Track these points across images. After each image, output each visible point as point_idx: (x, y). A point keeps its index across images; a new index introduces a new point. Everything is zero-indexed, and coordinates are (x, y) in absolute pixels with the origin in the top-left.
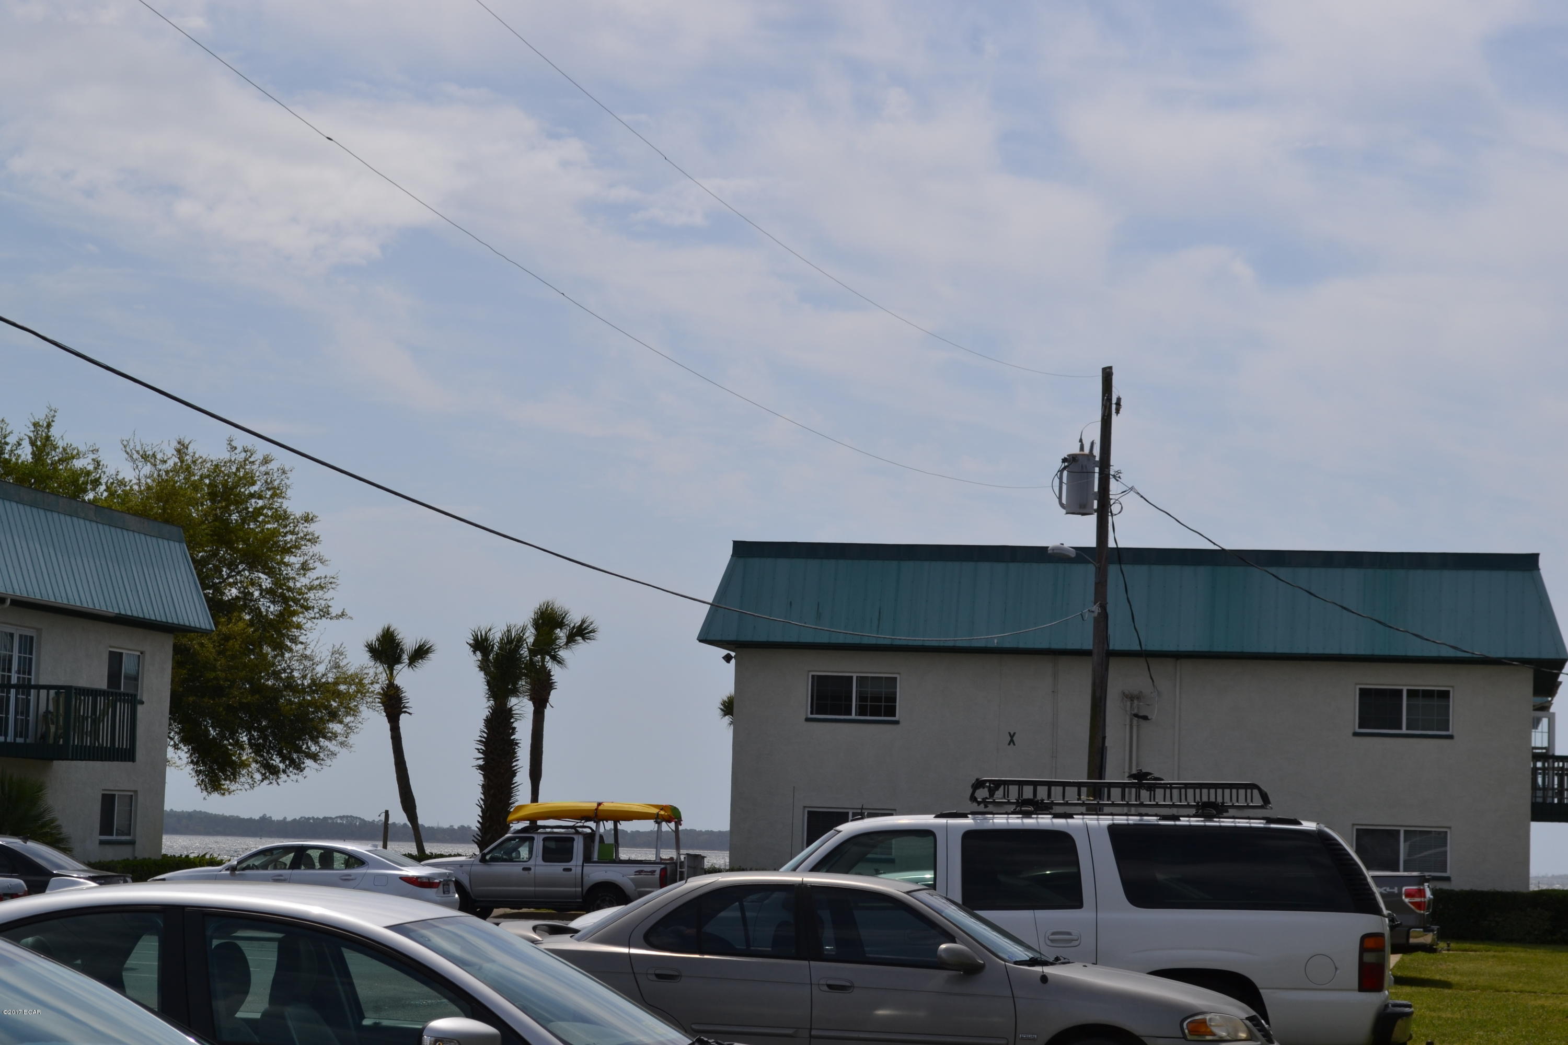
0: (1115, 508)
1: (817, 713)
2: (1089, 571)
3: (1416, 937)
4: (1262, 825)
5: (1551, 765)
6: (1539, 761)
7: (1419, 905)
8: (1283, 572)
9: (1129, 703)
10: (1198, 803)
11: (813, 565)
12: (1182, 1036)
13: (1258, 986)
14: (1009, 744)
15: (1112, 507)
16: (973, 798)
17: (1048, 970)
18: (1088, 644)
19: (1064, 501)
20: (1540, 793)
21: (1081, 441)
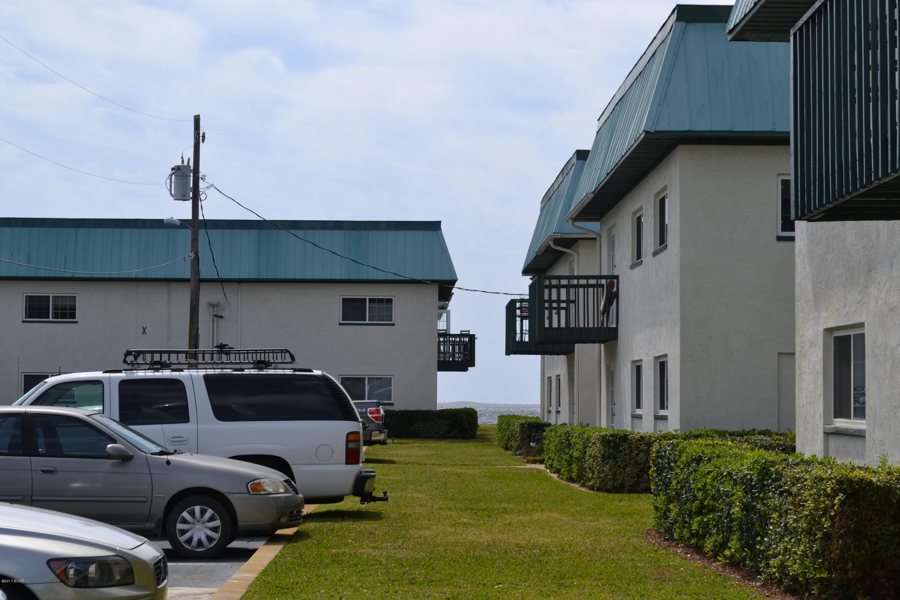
0: (202, 197)
1: (29, 318)
2: (188, 234)
3: (375, 436)
4: (291, 373)
5: (448, 340)
6: (442, 337)
7: (376, 418)
8: (299, 233)
9: (212, 309)
10: (255, 361)
11: (25, 231)
12: (247, 492)
13: (290, 463)
14: (143, 334)
15: (201, 196)
16: (125, 361)
17: (170, 457)
18: (188, 275)
19: (173, 193)
20: (442, 355)
21: (182, 158)
